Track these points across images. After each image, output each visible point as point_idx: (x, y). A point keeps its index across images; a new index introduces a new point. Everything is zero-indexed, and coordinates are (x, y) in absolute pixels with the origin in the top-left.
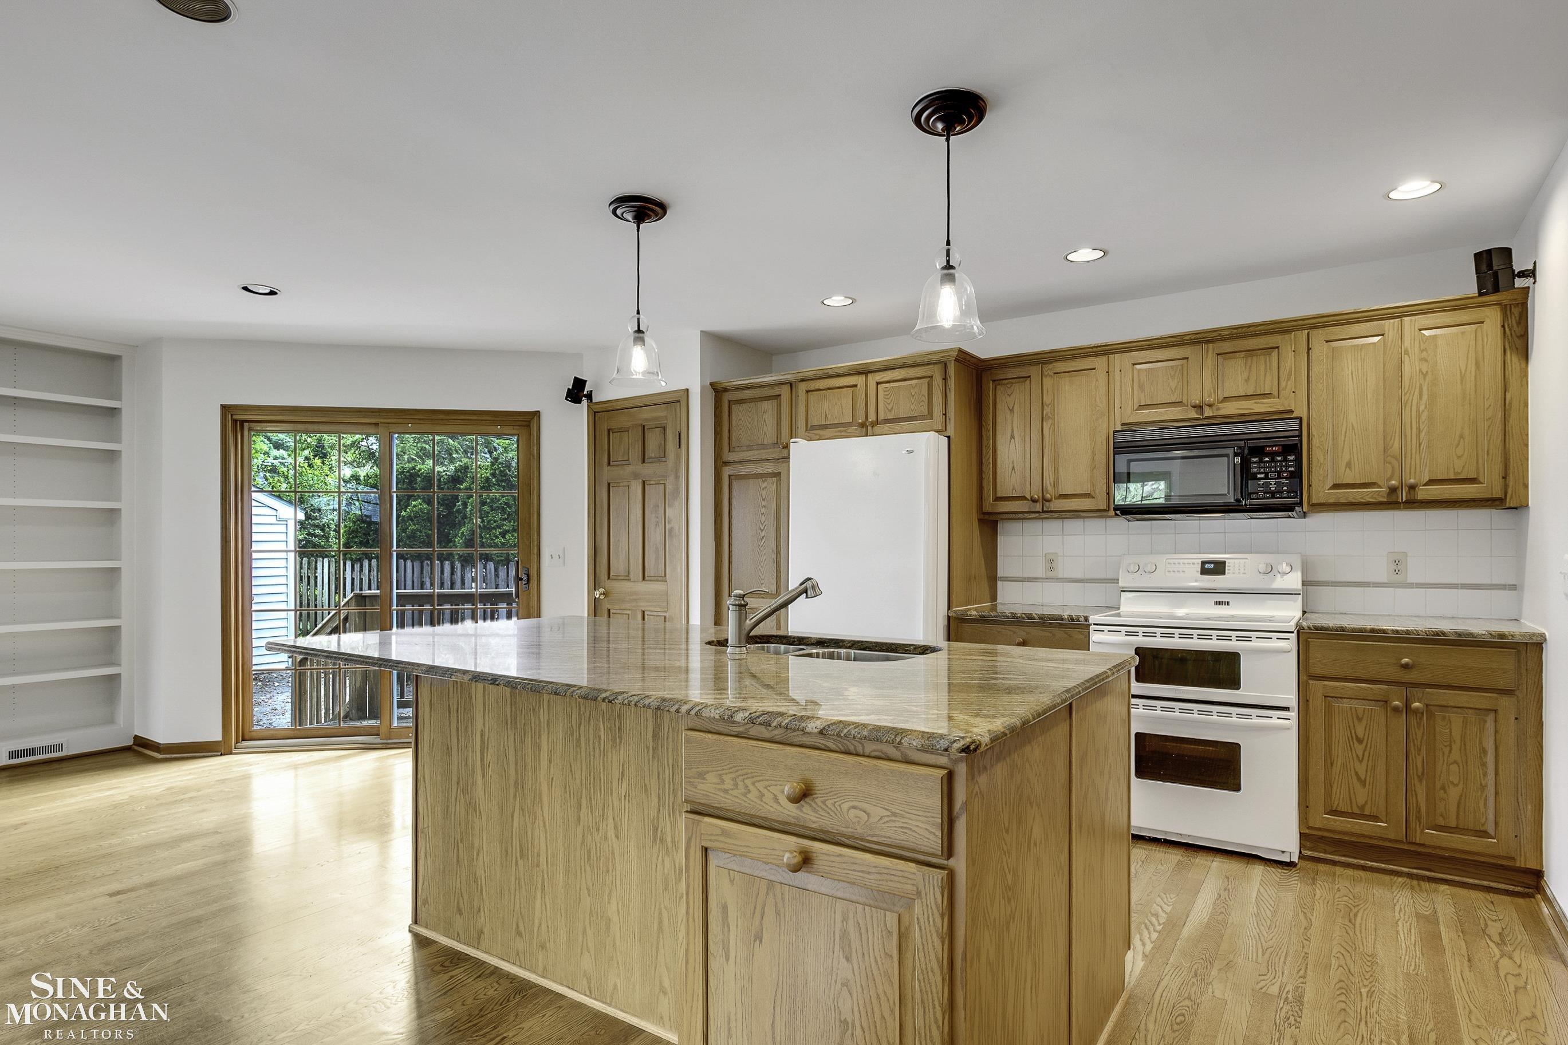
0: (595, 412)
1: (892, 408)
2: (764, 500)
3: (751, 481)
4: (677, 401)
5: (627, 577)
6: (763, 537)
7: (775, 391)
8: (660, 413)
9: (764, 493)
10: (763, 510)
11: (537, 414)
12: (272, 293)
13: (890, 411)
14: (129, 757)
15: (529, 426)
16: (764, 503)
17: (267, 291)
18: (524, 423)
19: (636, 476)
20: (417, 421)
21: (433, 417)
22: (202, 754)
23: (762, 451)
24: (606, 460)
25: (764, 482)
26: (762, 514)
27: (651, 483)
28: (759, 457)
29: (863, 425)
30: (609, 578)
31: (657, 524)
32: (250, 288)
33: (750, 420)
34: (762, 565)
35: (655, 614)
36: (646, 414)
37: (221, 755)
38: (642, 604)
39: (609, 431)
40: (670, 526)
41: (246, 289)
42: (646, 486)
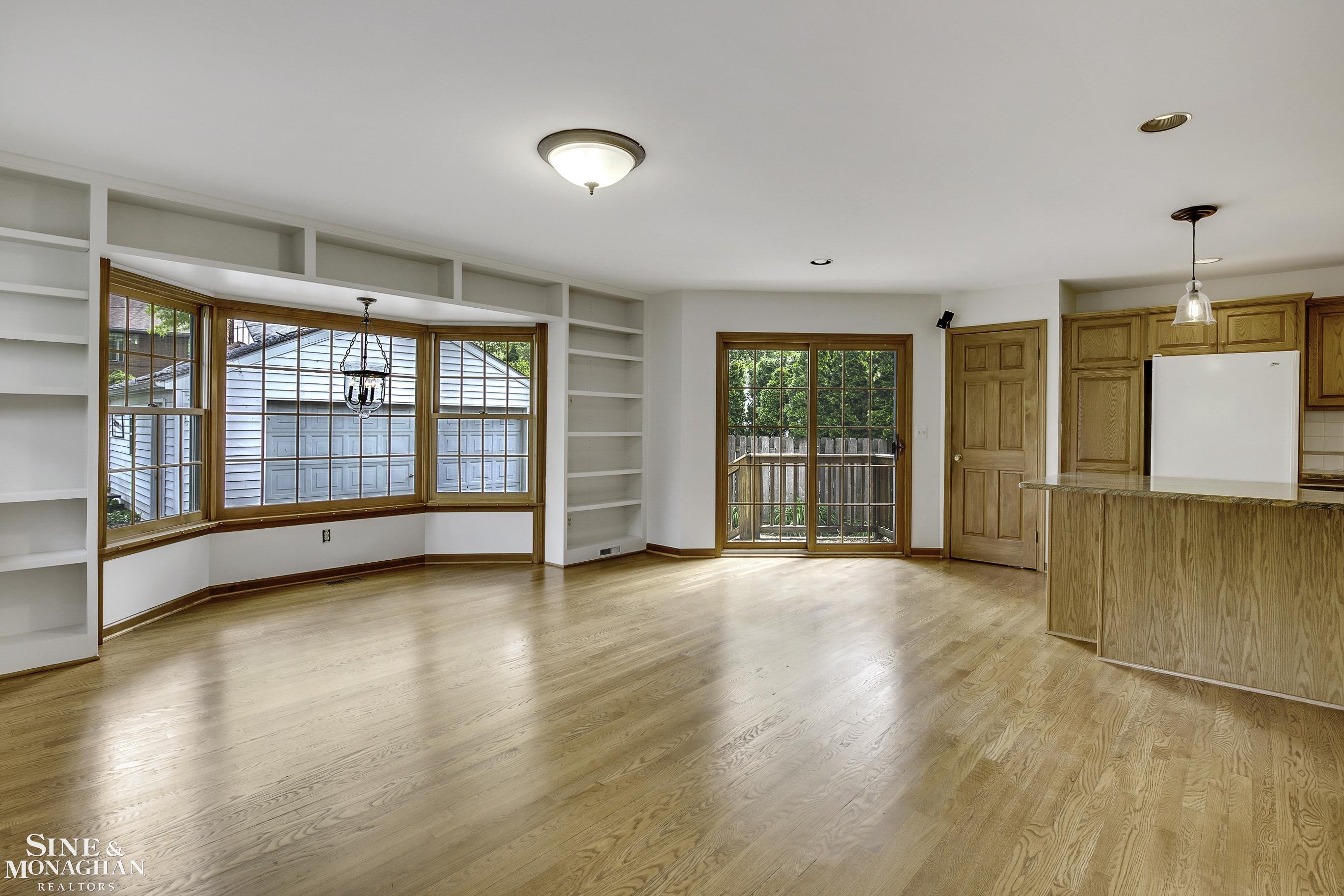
0: (952, 335)
1: (1244, 334)
2: (1114, 396)
3: (1101, 383)
4: (1040, 327)
5: (983, 446)
6: (1113, 421)
7: (1127, 320)
8: (1018, 336)
9: (1114, 391)
10: (1113, 403)
11: (910, 336)
12: (828, 262)
13: (1242, 335)
14: (644, 557)
15: (905, 344)
16: (1113, 398)
17: (825, 262)
18: (902, 342)
19: (993, 378)
20: (834, 341)
21: (845, 339)
22: (704, 557)
23: (1112, 362)
24: (963, 367)
25: (1114, 383)
26: (1112, 406)
27: (1008, 383)
28: (1110, 366)
29: (1217, 344)
30: (964, 448)
31: (1013, 412)
32: (816, 262)
33: (1100, 341)
34: (1112, 440)
35: (1011, 472)
36: (1005, 336)
37: (715, 558)
38: (999, 466)
39: (965, 347)
40: (1028, 413)
41: (813, 263)
42: (1002, 386)
